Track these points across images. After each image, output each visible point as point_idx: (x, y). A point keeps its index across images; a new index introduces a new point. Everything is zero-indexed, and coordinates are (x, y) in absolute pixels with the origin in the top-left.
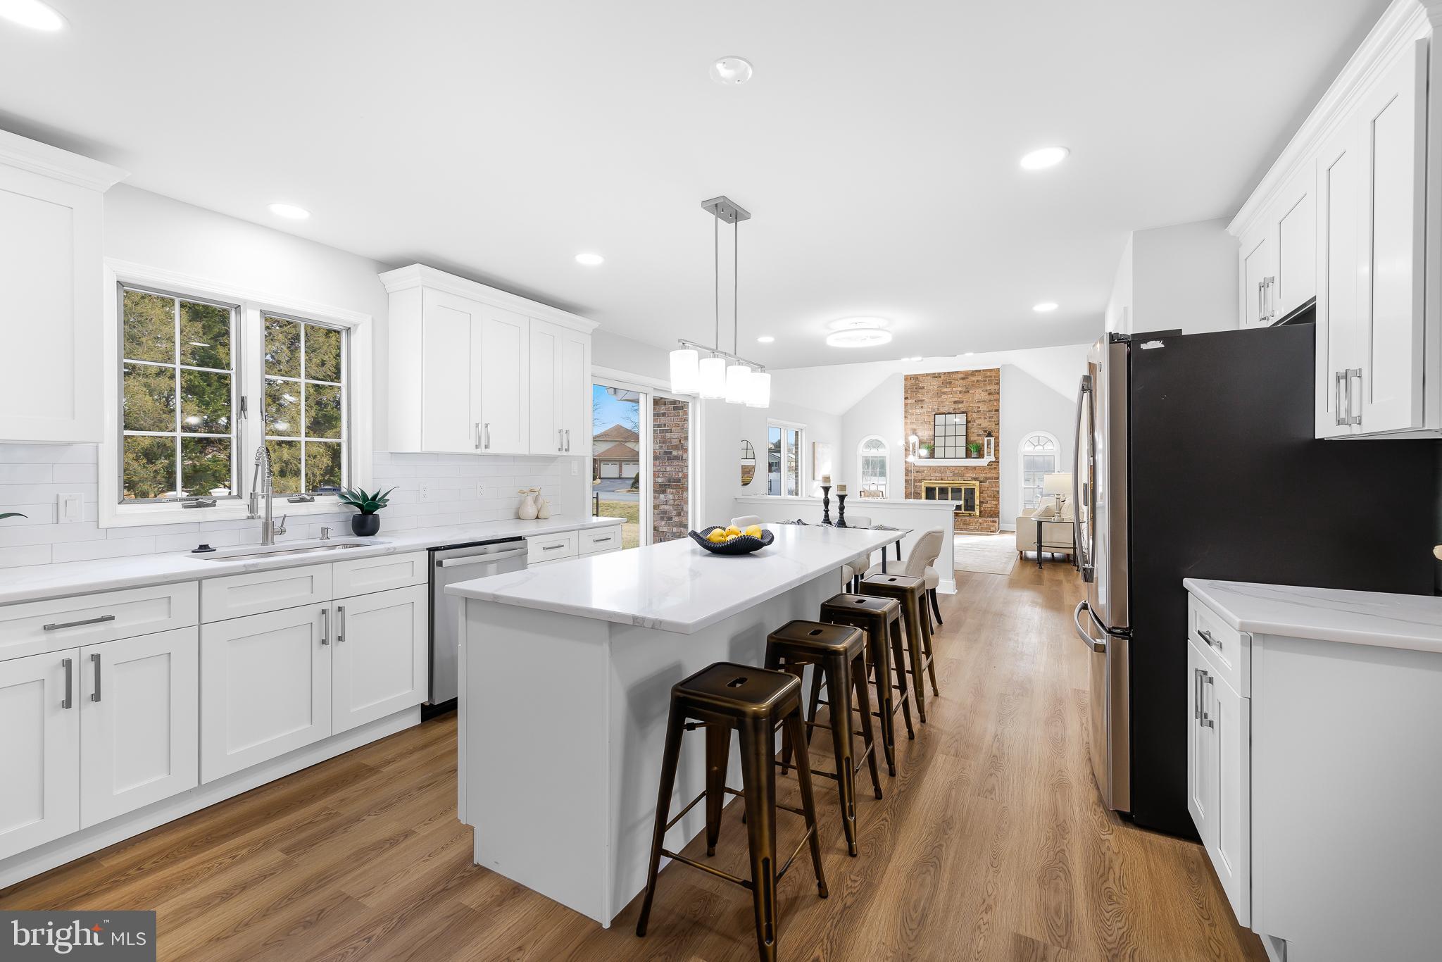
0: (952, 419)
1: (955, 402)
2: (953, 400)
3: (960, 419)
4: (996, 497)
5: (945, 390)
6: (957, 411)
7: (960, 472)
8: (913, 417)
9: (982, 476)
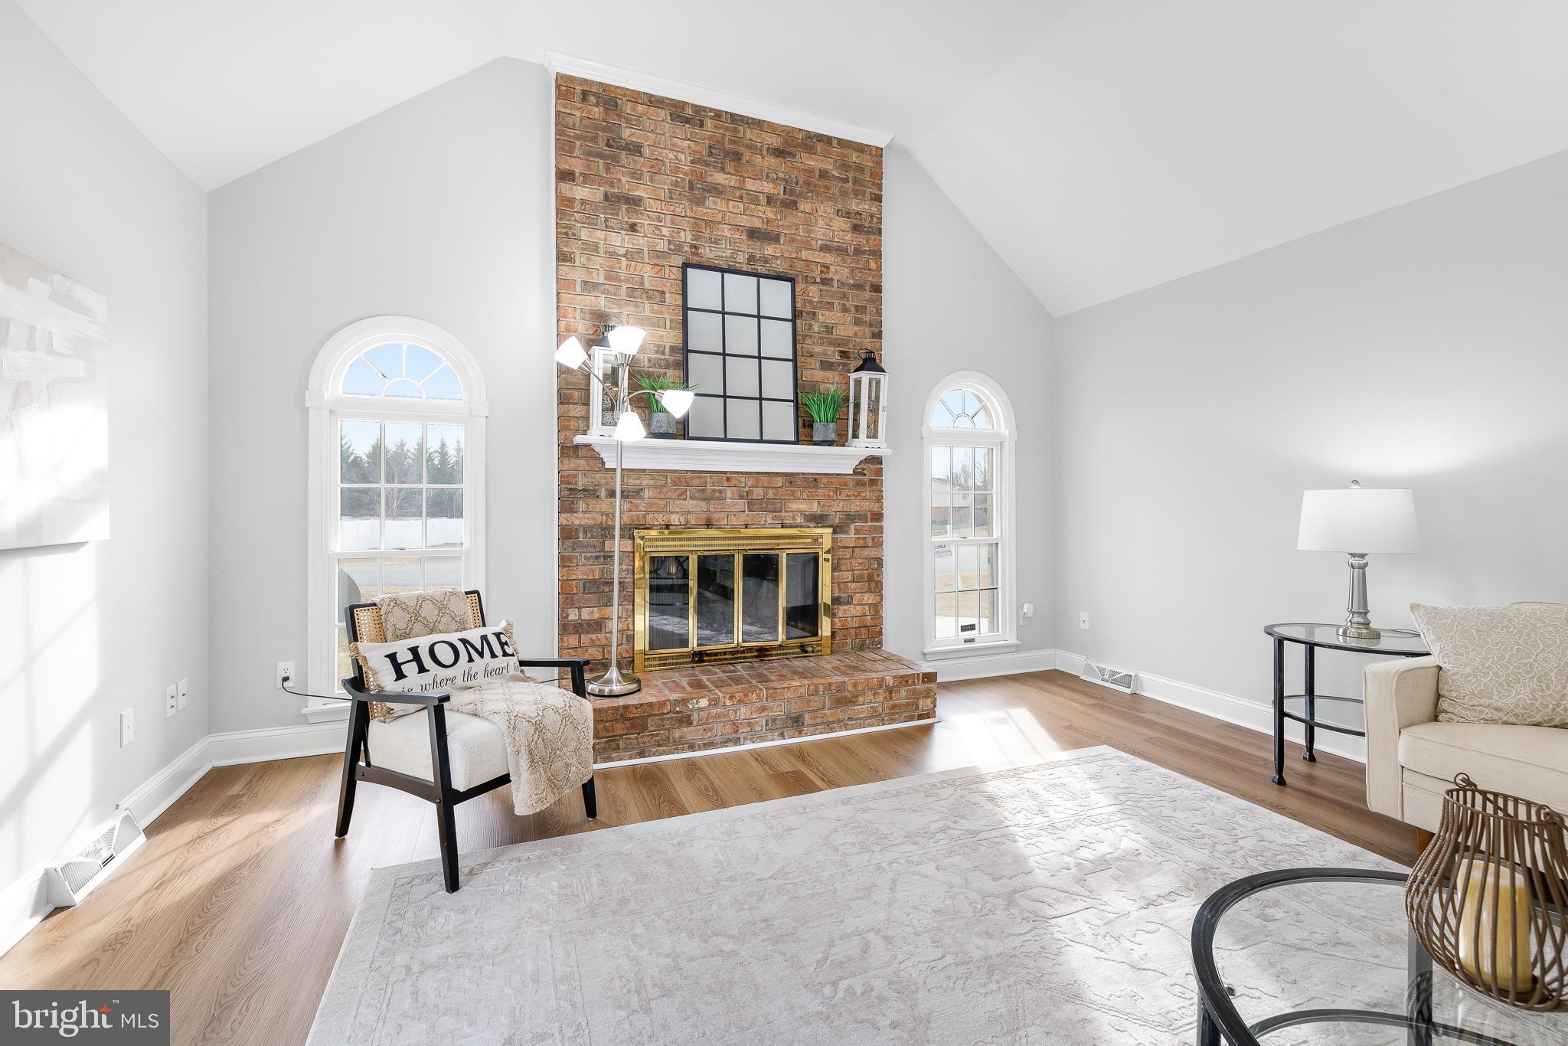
0: (741, 291)
1: (753, 234)
2: (744, 221)
3: (777, 297)
4: (873, 581)
5: (720, 178)
6: (761, 270)
7: (771, 495)
8: (599, 262)
9: (837, 508)
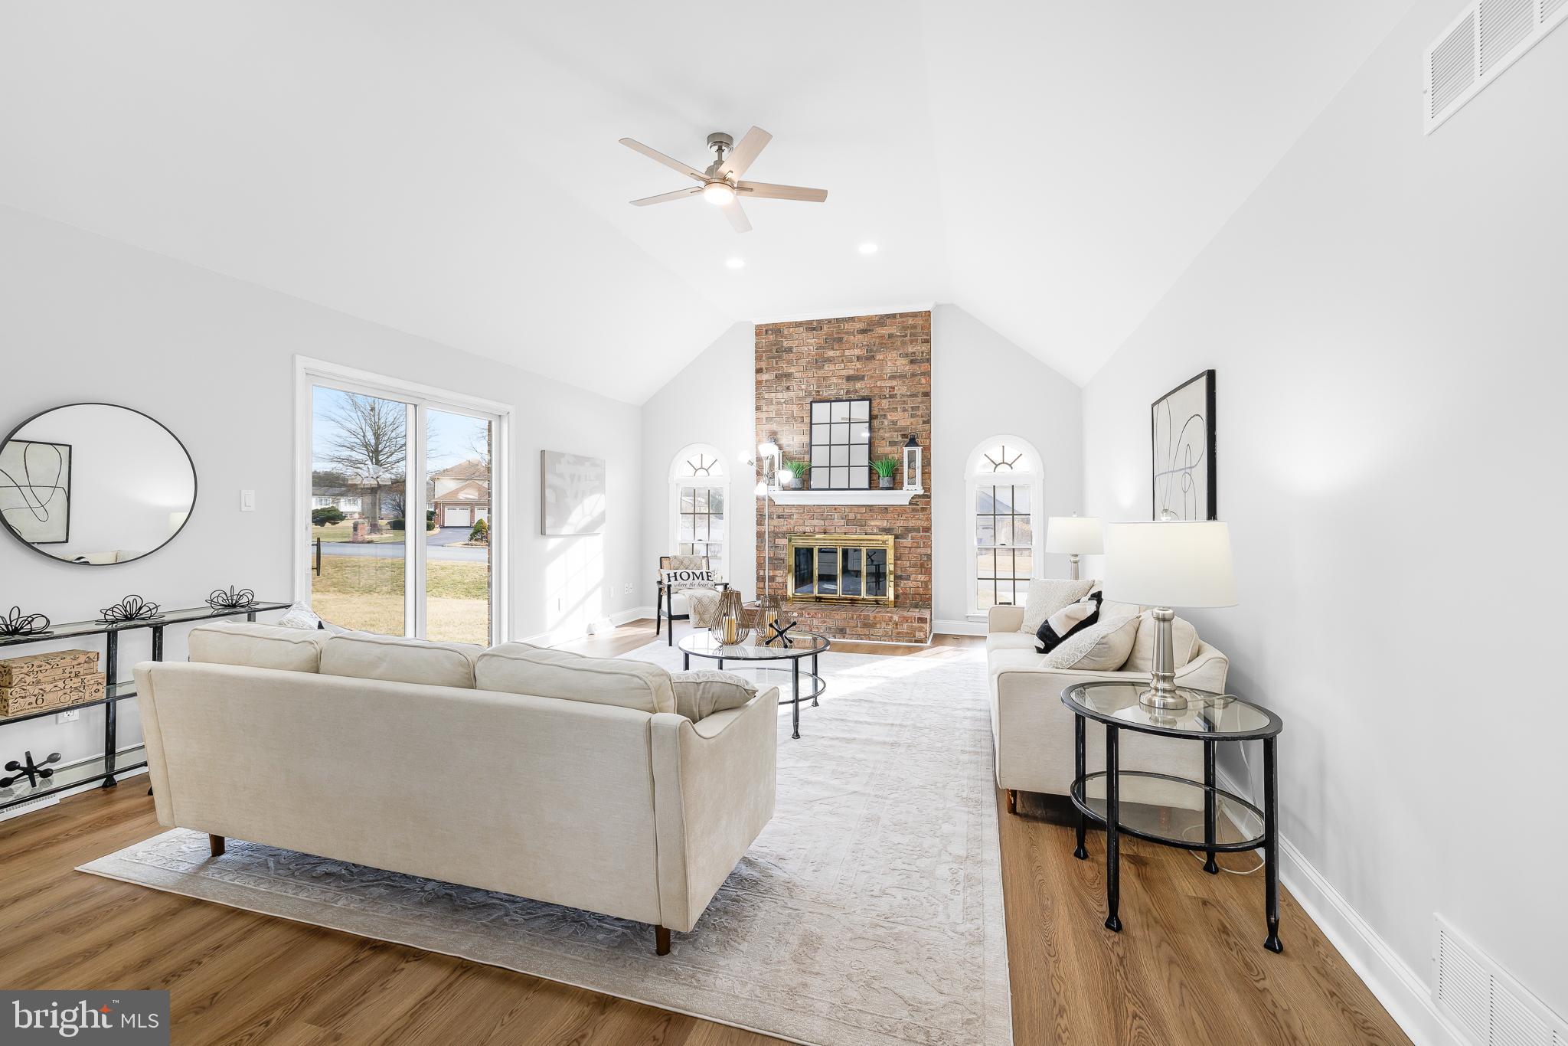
0: (840, 410)
1: (849, 378)
2: (845, 373)
3: (861, 410)
4: (925, 566)
5: (831, 353)
6: (853, 396)
7: (859, 517)
8: (773, 408)
9: (899, 524)
